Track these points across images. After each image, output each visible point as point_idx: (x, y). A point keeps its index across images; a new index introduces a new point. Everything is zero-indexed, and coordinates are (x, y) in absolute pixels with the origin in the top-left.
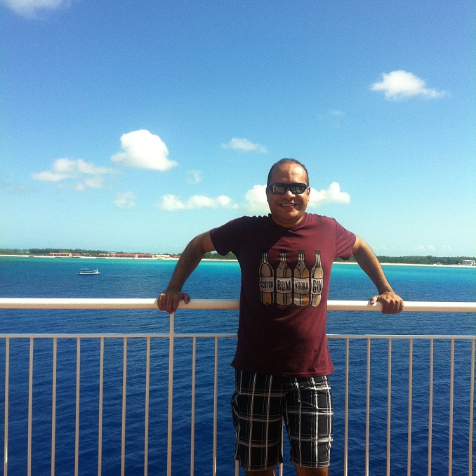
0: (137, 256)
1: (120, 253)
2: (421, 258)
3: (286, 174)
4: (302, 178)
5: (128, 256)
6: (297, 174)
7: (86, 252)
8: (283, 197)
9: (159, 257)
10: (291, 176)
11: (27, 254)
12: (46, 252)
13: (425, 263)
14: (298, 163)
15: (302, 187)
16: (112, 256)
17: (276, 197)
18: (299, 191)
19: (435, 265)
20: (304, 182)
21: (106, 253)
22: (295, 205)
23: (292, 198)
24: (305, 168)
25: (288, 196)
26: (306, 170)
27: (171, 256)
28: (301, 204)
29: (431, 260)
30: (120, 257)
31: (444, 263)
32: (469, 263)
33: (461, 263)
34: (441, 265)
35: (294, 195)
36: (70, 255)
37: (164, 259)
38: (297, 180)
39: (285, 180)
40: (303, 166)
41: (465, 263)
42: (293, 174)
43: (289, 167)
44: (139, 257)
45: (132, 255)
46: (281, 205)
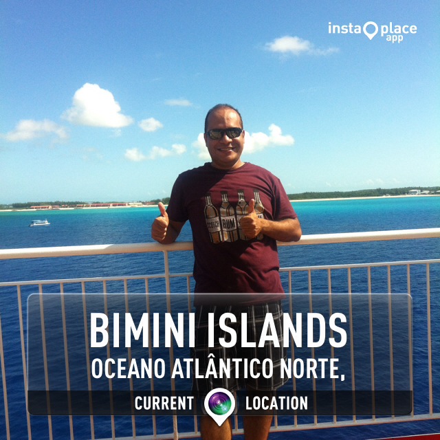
0: (111, 205)
1: (97, 203)
2: (371, 191)
3: (222, 120)
4: (236, 123)
5: (104, 206)
6: (232, 119)
7: (64, 203)
8: (221, 142)
9: (132, 205)
10: (226, 121)
11: (11, 208)
12: (28, 205)
13: (375, 196)
14: (231, 108)
15: (238, 131)
16: (89, 206)
17: (214, 142)
18: (234, 135)
19: (384, 197)
20: (238, 126)
21: (84, 203)
22: (232, 149)
23: (229, 143)
24: (238, 113)
25: (226, 140)
26: (239, 114)
27: (144, 203)
28: (238, 147)
29: (380, 192)
30: (97, 206)
31: (392, 194)
32: (415, 193)
33: (408, 193)
34: (389, 196)
35: (231, 140)
36: (50, 207)
37: (137, 206)
38: (233, 124)
39: (221, 125)
40: (236, 111)
41: (411, 193)
42: (228, 119)
43: (224, 112)
44: (113, 205)
45: (107, 205)
46: (219, 150)
